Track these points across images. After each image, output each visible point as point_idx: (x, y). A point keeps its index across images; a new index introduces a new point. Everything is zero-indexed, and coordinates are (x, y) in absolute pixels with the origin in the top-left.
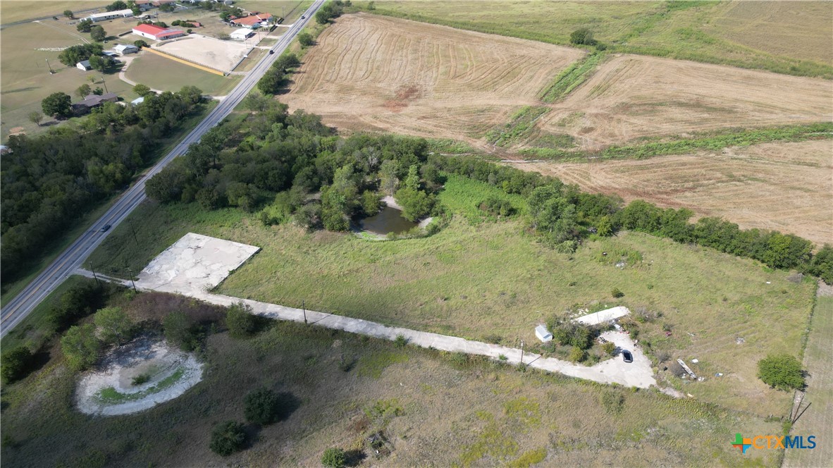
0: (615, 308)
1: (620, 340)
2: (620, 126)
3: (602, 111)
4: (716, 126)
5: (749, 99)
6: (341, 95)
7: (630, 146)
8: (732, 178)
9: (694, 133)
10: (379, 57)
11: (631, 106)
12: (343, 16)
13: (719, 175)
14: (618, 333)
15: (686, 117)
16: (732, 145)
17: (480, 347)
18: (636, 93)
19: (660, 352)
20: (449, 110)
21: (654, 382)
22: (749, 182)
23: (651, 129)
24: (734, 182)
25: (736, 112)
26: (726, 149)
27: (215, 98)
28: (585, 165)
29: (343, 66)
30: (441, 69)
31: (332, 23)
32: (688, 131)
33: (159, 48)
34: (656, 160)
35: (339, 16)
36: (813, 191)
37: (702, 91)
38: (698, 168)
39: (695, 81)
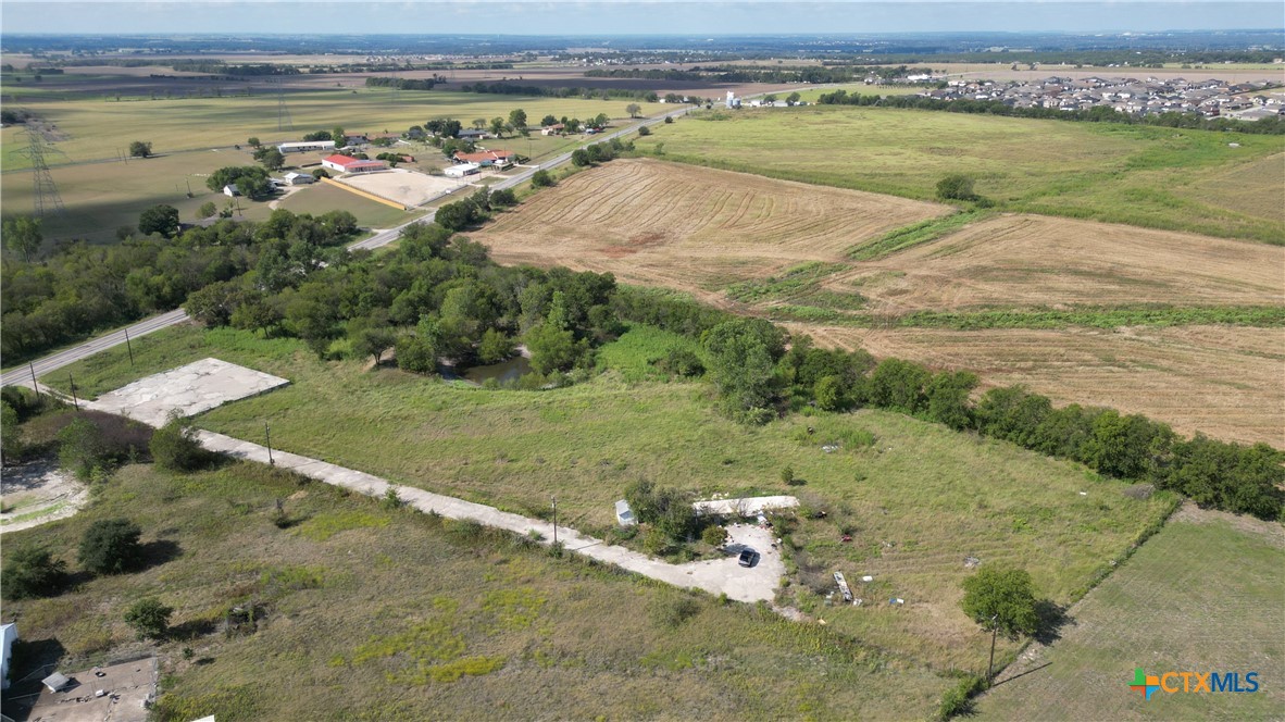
0: (777, 497)
1: (755, 538)
2: (955, 291)
3: (938, 273)
4: (1120, 300)
5: (1203, 273)
6: (550, 236)
7: (956, 313)
8: (1111, 361)
9: (1076, 305)
10: (636, 201)
11: (991, 270)
12: (615, 161)
13: (1088, 357)
14: (758, 528)
15: (1075, 287)
16: (1138, 324)
17: (513, 521)
18: (1009, 257)
19: (812, 561)
20: (694, 259)
21: (770, 596)
22: (1139, 369)
23: (1006, 296)
24: (1111, 368)
25: (1171, 286)
26: (1123, 328)
27: (375, 231)
28: (862, 331)
29: (576, 208)
30: (718, 217)
31: (594, 166)
32: (1069, 302)
33: (344, 180)
34: (987, 333)
35: (609, 160)
36: (1254, 388)
37: (1126, 260)
38: (1056, 346)
39: (1118, 248)
